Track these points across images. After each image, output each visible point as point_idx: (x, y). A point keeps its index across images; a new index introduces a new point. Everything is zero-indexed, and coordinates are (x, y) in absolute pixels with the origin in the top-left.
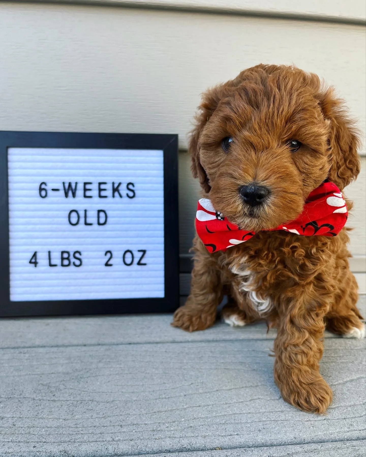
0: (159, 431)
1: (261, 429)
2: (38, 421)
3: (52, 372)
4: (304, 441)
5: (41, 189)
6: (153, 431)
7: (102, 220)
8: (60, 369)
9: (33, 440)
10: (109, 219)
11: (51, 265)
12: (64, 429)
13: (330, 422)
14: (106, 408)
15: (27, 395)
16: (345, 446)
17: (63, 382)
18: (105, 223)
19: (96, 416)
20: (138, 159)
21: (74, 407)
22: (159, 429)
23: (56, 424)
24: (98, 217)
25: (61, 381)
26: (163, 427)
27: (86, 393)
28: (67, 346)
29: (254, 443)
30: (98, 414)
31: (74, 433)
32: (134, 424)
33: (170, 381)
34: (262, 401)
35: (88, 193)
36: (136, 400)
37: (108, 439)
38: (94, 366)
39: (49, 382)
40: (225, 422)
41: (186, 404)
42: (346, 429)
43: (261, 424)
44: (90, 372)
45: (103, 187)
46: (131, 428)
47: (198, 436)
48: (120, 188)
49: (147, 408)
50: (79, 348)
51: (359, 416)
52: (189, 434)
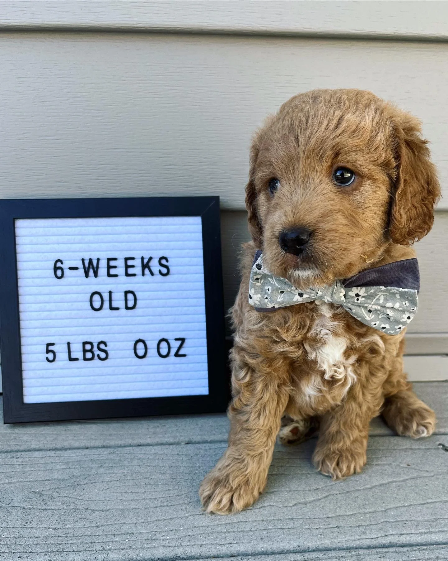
0: (154, 539)
1: (263, 537)
2: (25, 531)
3: (46, 479)
4: (308, 549)
5: (56, 269)
6: (148, 539)
7: (131, 304)
8: (56, 476)
9: (18, 551)
10: (138, 302)
11: (71, 359)
12: (52, 539)
13: (341, 529)
14: (100, 516)
15: (16, 503)
16: (350, 554)
17: (57, 490)
18: (133, 307)
19: (89, 525)
20: (172, 228)
21: (66, 516)
22: (154, 538)
23: (43, 533)
24: (126, 300)
25: (56, 489)
26: (158, 536)
27: (81, 501)
28: (66, 449)
29: (253, 551)
30: (90, 523)
31: (63, 543)
32: (128, 534)
33: (176, 487)
34: (273, 508)
35: (112, 272)
36: (135, 508)
37: (98, 548)
38: (93, 471)
39: (41, 489)
40: (227, 530)
41: (189, 512)
42: (357, 537)
43: (265, 532)
44: (89, 478)
45: (130, 263)
46: (124, 537)
47: (194, 545)
48: (151, 264)
49: (145, 517)
50: (80, 451)
51: (376, 523)
52: (185, 543)
